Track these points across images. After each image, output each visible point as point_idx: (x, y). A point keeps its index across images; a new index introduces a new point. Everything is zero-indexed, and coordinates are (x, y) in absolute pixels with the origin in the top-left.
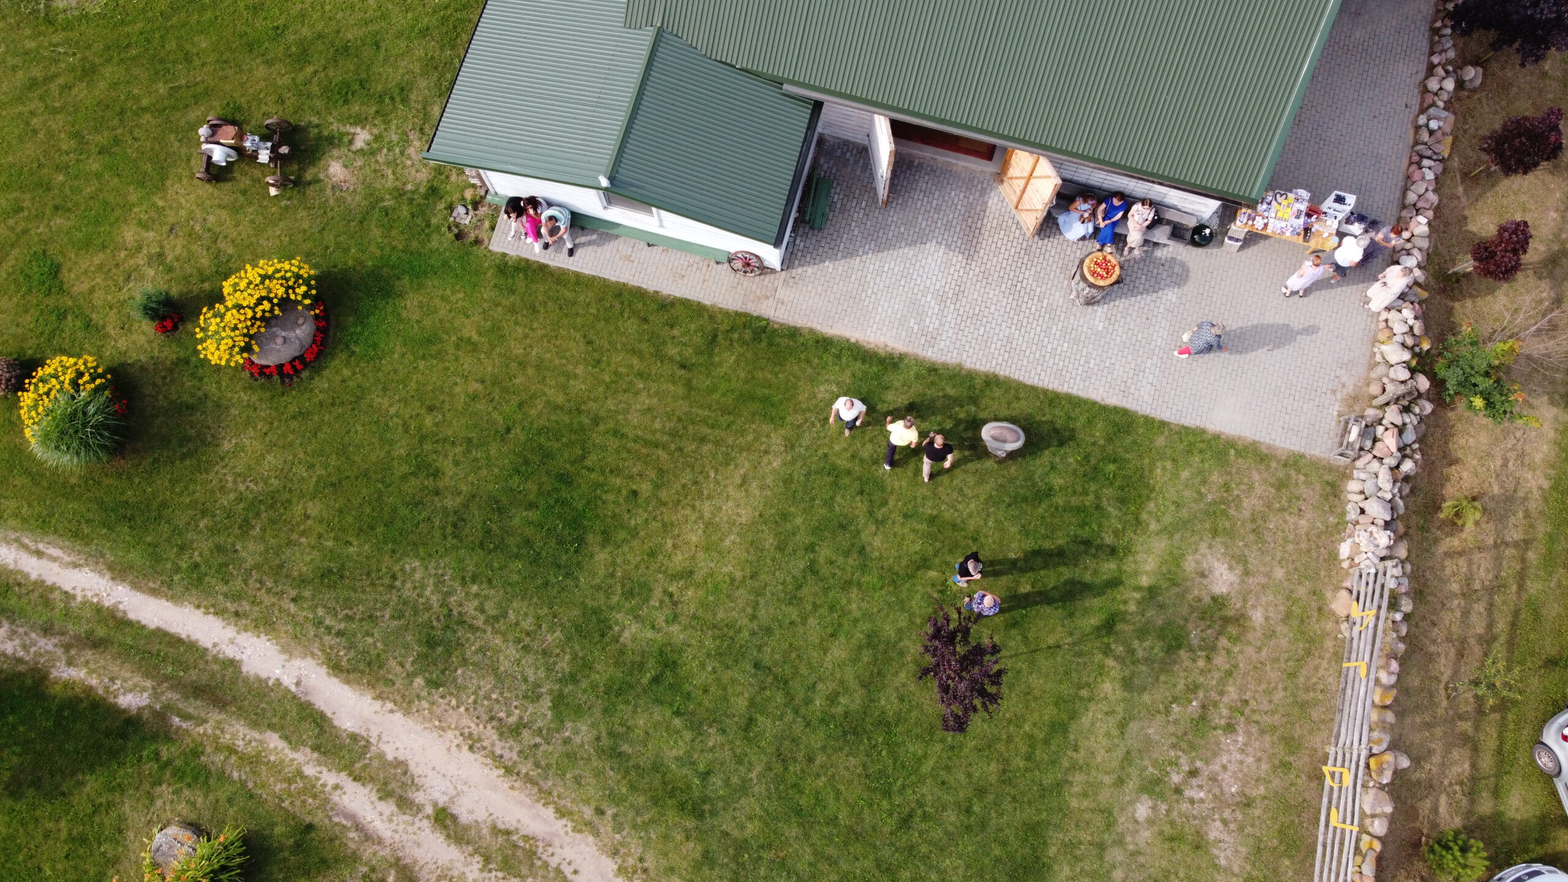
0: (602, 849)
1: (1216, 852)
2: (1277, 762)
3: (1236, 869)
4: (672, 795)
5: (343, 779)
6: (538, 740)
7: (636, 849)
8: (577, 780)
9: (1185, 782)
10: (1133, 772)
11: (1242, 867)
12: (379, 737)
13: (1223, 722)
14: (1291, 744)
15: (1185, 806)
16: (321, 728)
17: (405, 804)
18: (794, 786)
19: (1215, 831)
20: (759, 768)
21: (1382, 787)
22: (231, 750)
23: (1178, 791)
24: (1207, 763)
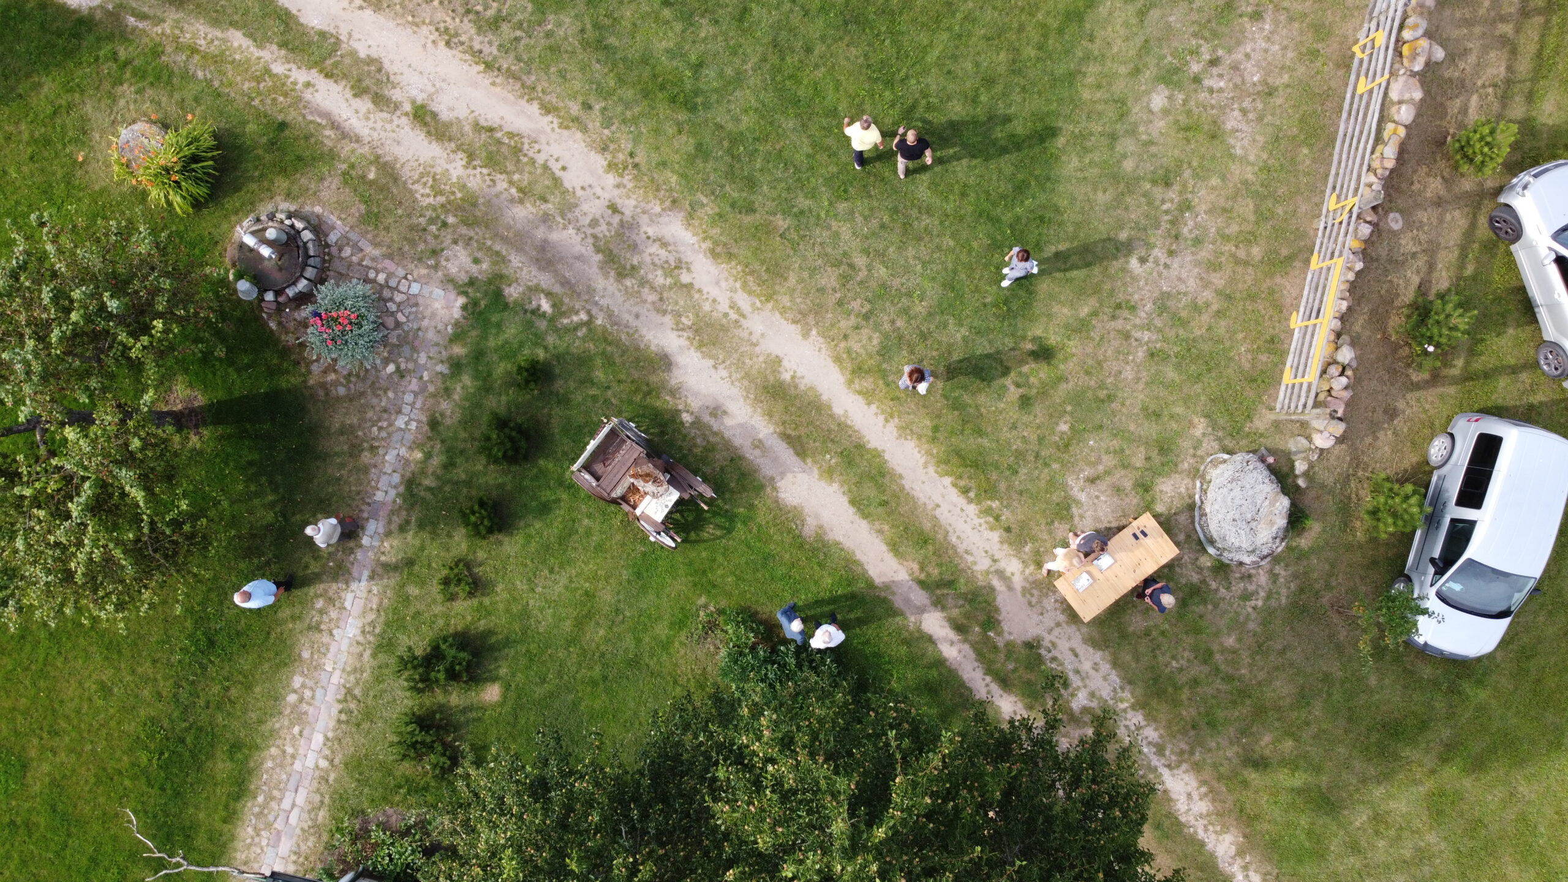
0: (591, 146)
1: (1232, 141)
2: (1304, 50)
3: (1252, 158)
4: (662, 88)
5: (314, 76)
6: (518, 33)
7: (627, 145)
8: (562, 74)
9: (1205, 71)
10: (1151, 61)
11: (1258, 156)
12: (350, 35)
13: (1249, 9)
14: (1321, 31)
15: (1203, 96)
16: (287, 25)
17: (381, 101)
18: (790, 77)
19: (1233, 120)
20: (754, 60)
21: (1413, 75)
22: (194, 50)
23: (1197, 79)
24: (1230, 51)
